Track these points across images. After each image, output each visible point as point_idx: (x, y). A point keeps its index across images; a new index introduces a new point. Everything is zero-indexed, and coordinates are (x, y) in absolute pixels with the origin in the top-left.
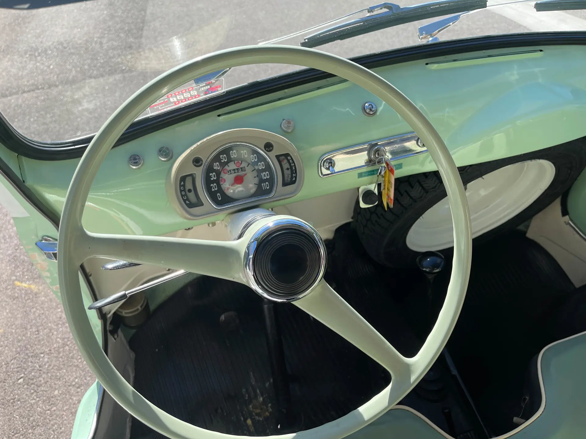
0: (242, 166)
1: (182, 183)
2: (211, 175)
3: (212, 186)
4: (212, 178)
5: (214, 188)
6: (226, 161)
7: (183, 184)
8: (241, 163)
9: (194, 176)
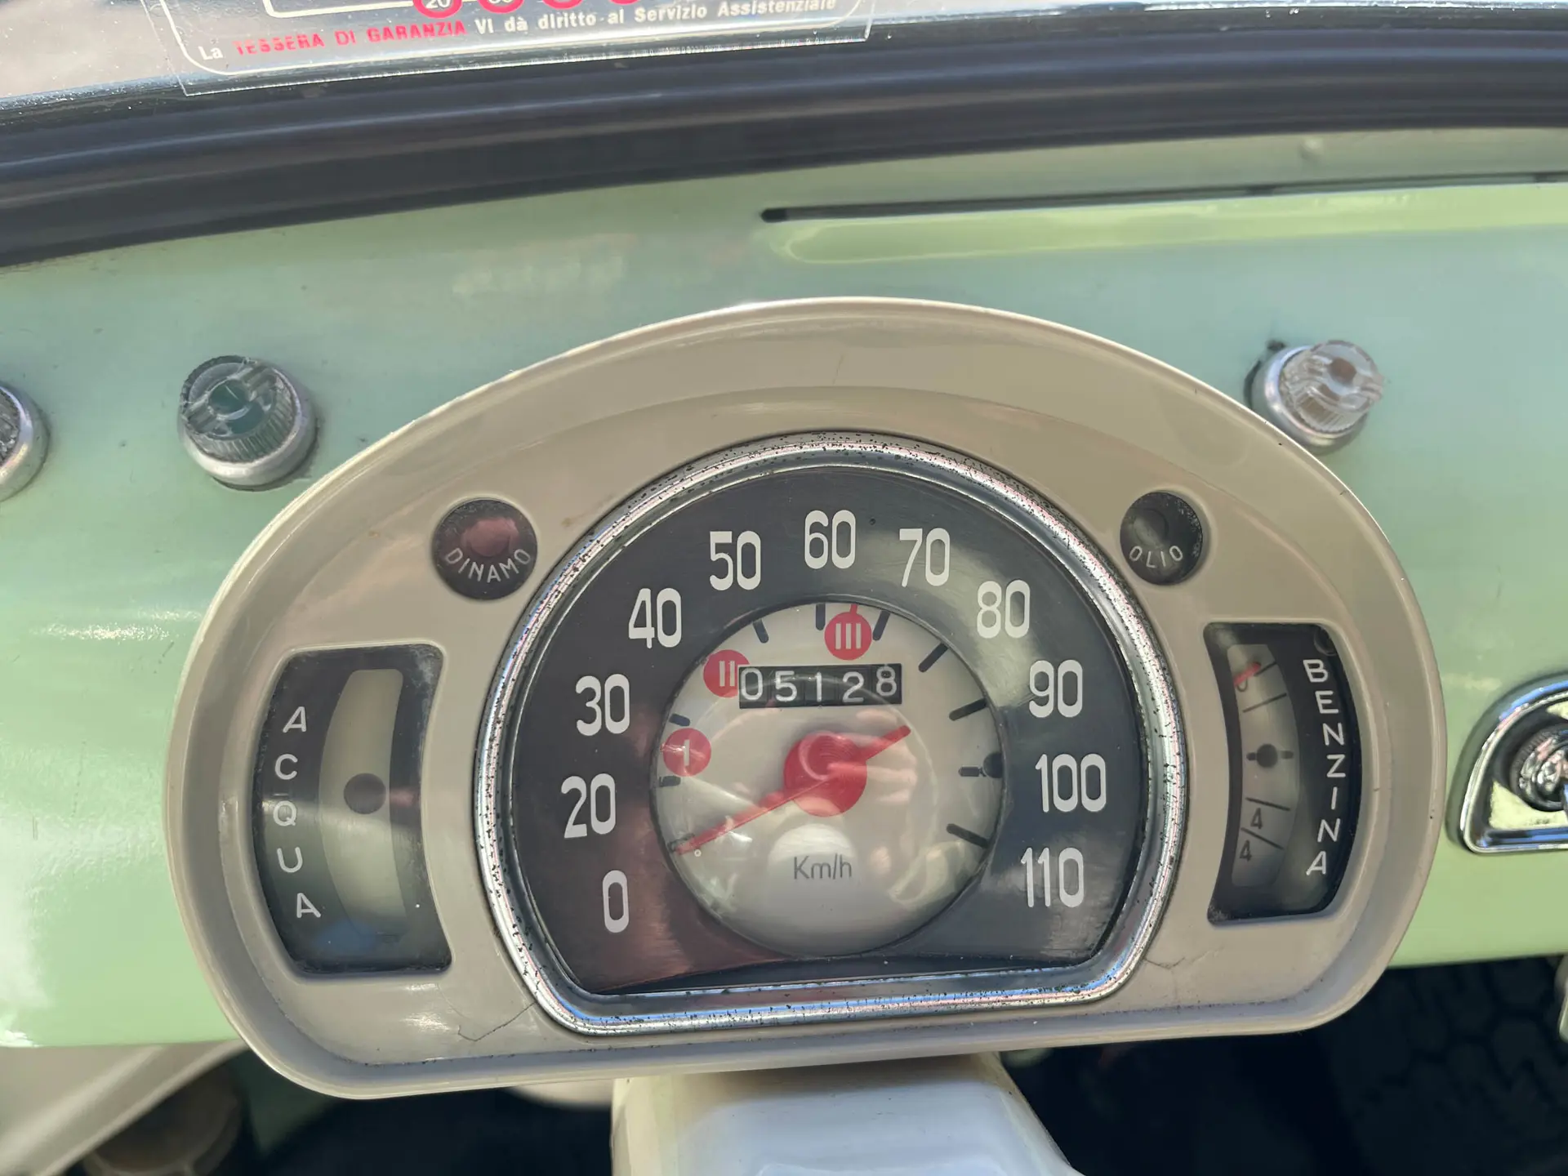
0: (876, 654)
1: (298, 721)
2: (589, 694)
3: (575, 793)
4: (589, 717)
5: (583, 818)
6: (750, 584)
7: (303, 727)
8: (877, 635)
9: (420, 676)
